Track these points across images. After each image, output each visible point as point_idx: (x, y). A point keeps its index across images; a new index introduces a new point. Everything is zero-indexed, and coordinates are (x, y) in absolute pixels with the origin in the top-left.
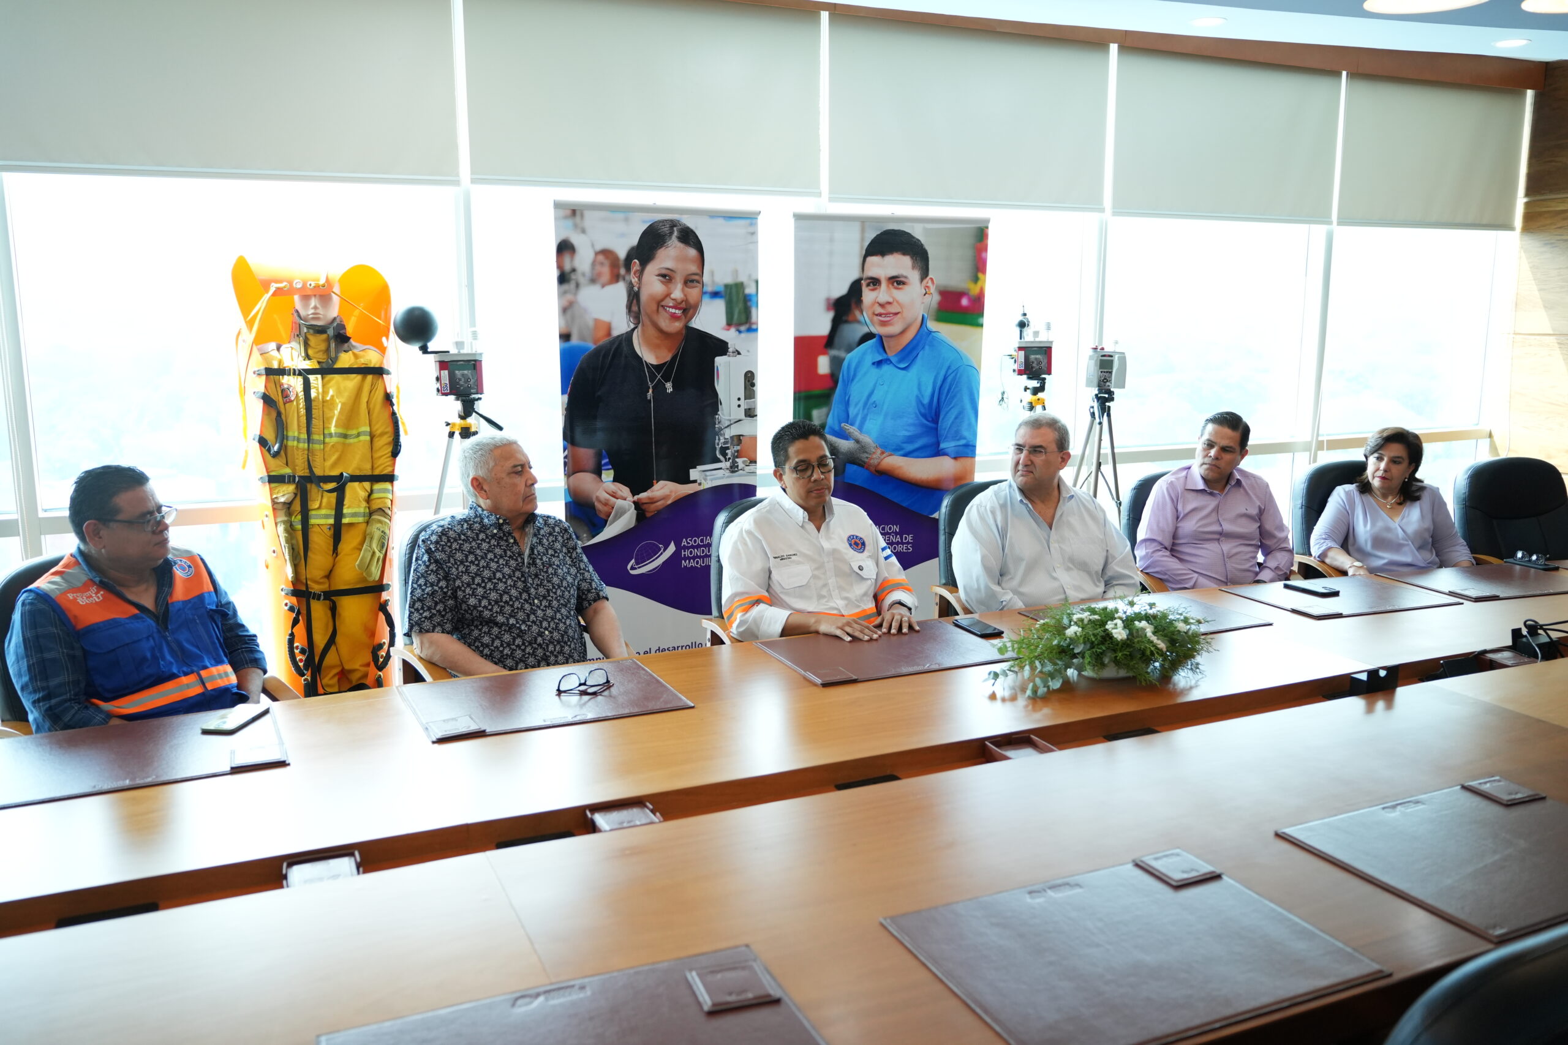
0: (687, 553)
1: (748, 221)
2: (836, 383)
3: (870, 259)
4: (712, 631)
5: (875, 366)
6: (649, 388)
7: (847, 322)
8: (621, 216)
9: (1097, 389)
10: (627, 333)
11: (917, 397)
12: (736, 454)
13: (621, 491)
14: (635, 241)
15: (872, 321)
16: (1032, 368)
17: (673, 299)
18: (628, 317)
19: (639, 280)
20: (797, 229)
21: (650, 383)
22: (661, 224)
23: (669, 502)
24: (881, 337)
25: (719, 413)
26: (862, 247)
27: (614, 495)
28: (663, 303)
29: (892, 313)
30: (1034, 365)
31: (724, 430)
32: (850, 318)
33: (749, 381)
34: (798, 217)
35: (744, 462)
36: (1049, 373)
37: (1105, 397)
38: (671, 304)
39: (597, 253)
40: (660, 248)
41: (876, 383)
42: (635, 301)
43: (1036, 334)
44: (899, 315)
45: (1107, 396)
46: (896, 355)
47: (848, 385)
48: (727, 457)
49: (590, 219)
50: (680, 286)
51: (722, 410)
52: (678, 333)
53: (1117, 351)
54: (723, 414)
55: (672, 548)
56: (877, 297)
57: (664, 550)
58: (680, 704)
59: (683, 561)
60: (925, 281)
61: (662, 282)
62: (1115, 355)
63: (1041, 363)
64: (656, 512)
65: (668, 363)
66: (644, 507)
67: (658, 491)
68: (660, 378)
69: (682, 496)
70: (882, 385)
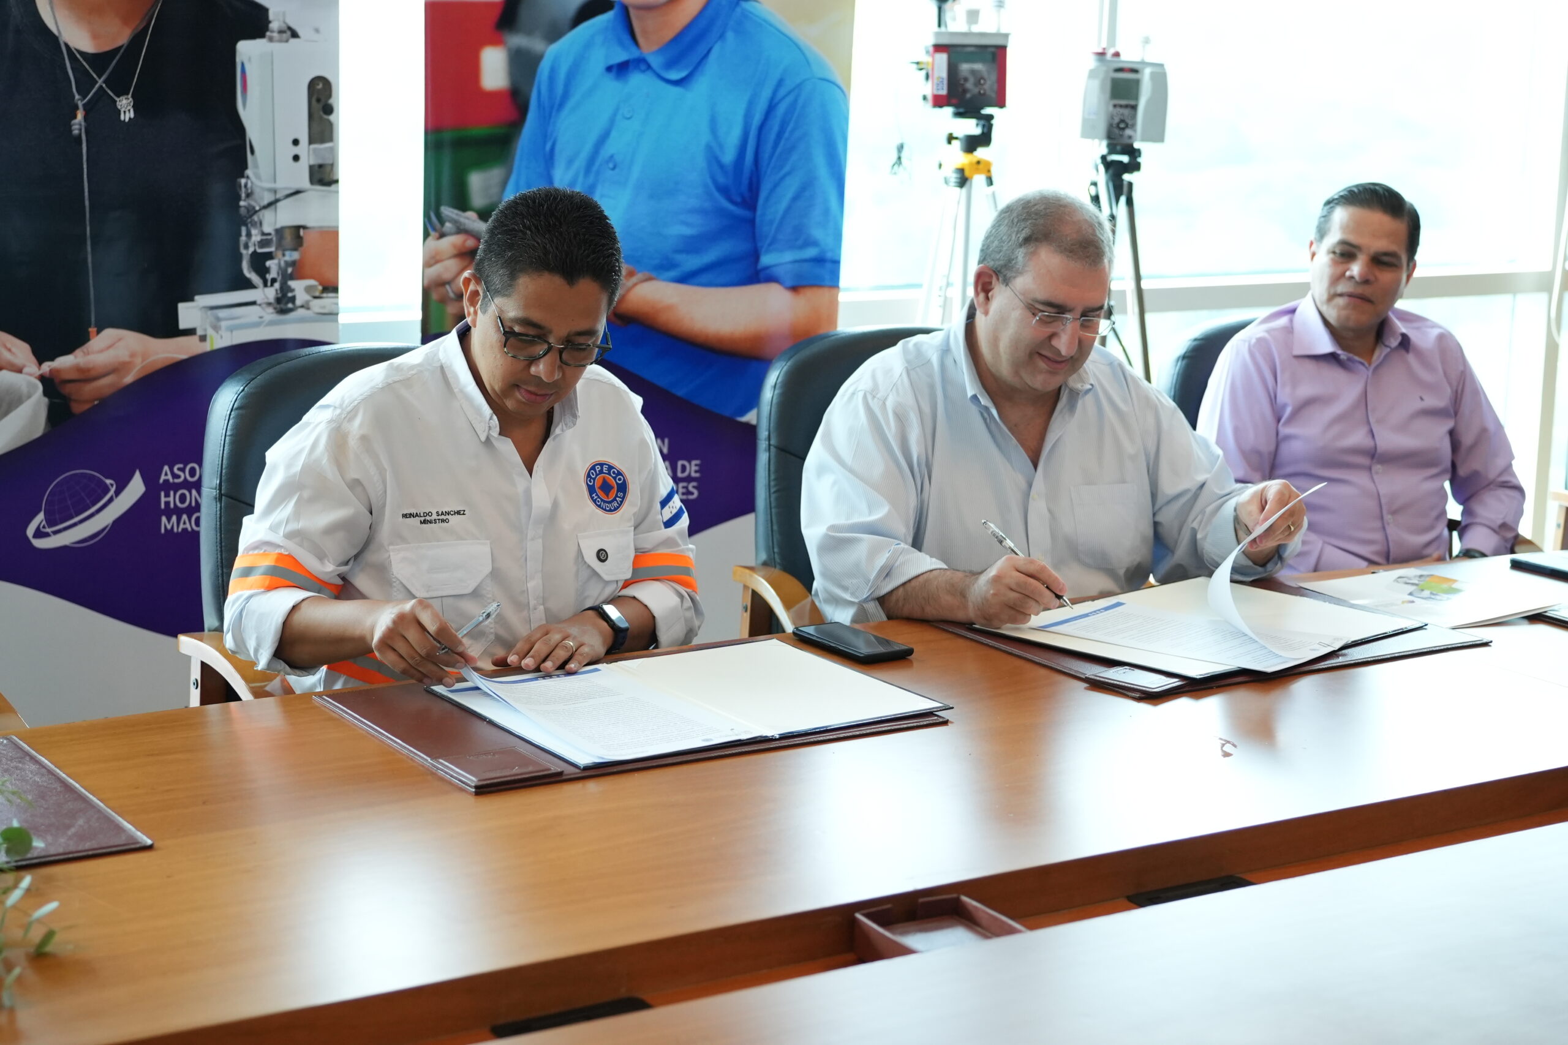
0: (173, 499)
2: (522, 110)
4: (203, 665)
5: (612, 75)
6: (76, 108)
9: (1104, 143)
11: (709, 148)
12: (290, 270)
13: (9, 350)
16: (965, 91)
21: (77, 97)
23: (129, 379)
24: (625, 9)
25: (249, 172)
30: (969, 85)
31: (261, 214)
33: (318, 100)
35: (308, 289)
36: (1001, 103)
37: (1121, 162)
41: (615, 114)
43: (973, 15)
45: (1125, 159)
46: (660, 50)
47: (550, 116)
48: (269, 277)
51: (256, 166)
53: (1147, 60)
54: (258, 177)
55: (136, 488)
57: (118, 493)
58: (121, 840)
59: (164, 519)
62: (1143, 69)
63: (982, 82)
64: (96, 403)
65: (122, 51)
66: (68, 389)
67: (101, 351)
68: (104, 85)
69: (159, 366)
70: (629, 119)
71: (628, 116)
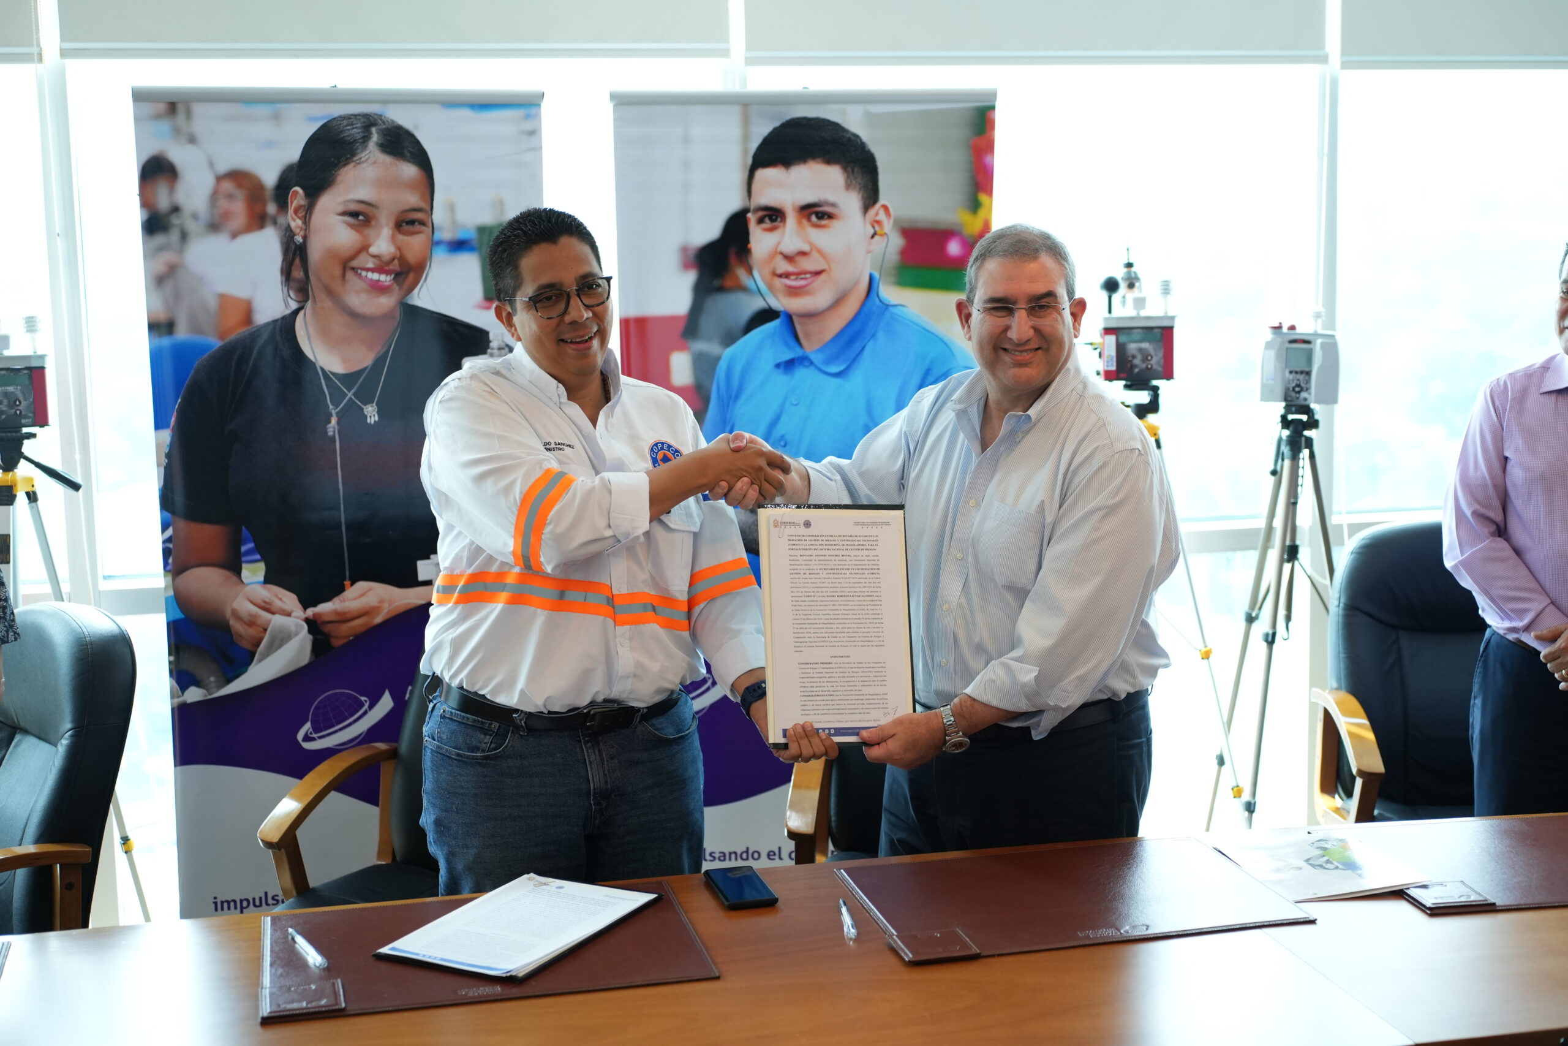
1: (520, 112)
2: (703, 401)
3: (762, 174)
5: (781, 370)
6: (331, 415)
7: (721, 289)
8: (264, 110)
9: (1283, 404)
10: (283, 318)
13: (281, 599)
14: (294, 154)
15: (771, 288)
16: (1133, 367)
17: (374, 256)
18: (285, 289)
19: (305, 223)
20: (619, 121)
21: (331, 407)
22: (345, 122)
23: (378, 620)
24: (789, 318)
26: (745, 151)
27: (267, 606)
28: (354, 263)
29: (811, 273)
30: (1137, 361)
32: (728, 283)
34: (623, 102)
36: (1168, 375)
37: (1299, 421)
38: (370, 265)
39: (219, 179)
40: (345, 165)
41: (784, 402)
42: (297, 261)
44: (823, 277)
45: (1304, 418)
46: (821, 349)
47: (728, 405)
49: (203, 118)
50: (386, 232)
52: (388, 315)
53: (1319, 332)
55: (386, 703)
56: (779, 243)
57: (371, 707)
60: (872, 212)
61: (351, 226)
62: (1316, 340)
63: (1149, 358)
64: (351, 638)
65: (367, 371)
66: (327, 629)
67: (355, 599)
68: (353, 397)
69: (403, 609)
70: (796, 405)
71: (795, 403)
